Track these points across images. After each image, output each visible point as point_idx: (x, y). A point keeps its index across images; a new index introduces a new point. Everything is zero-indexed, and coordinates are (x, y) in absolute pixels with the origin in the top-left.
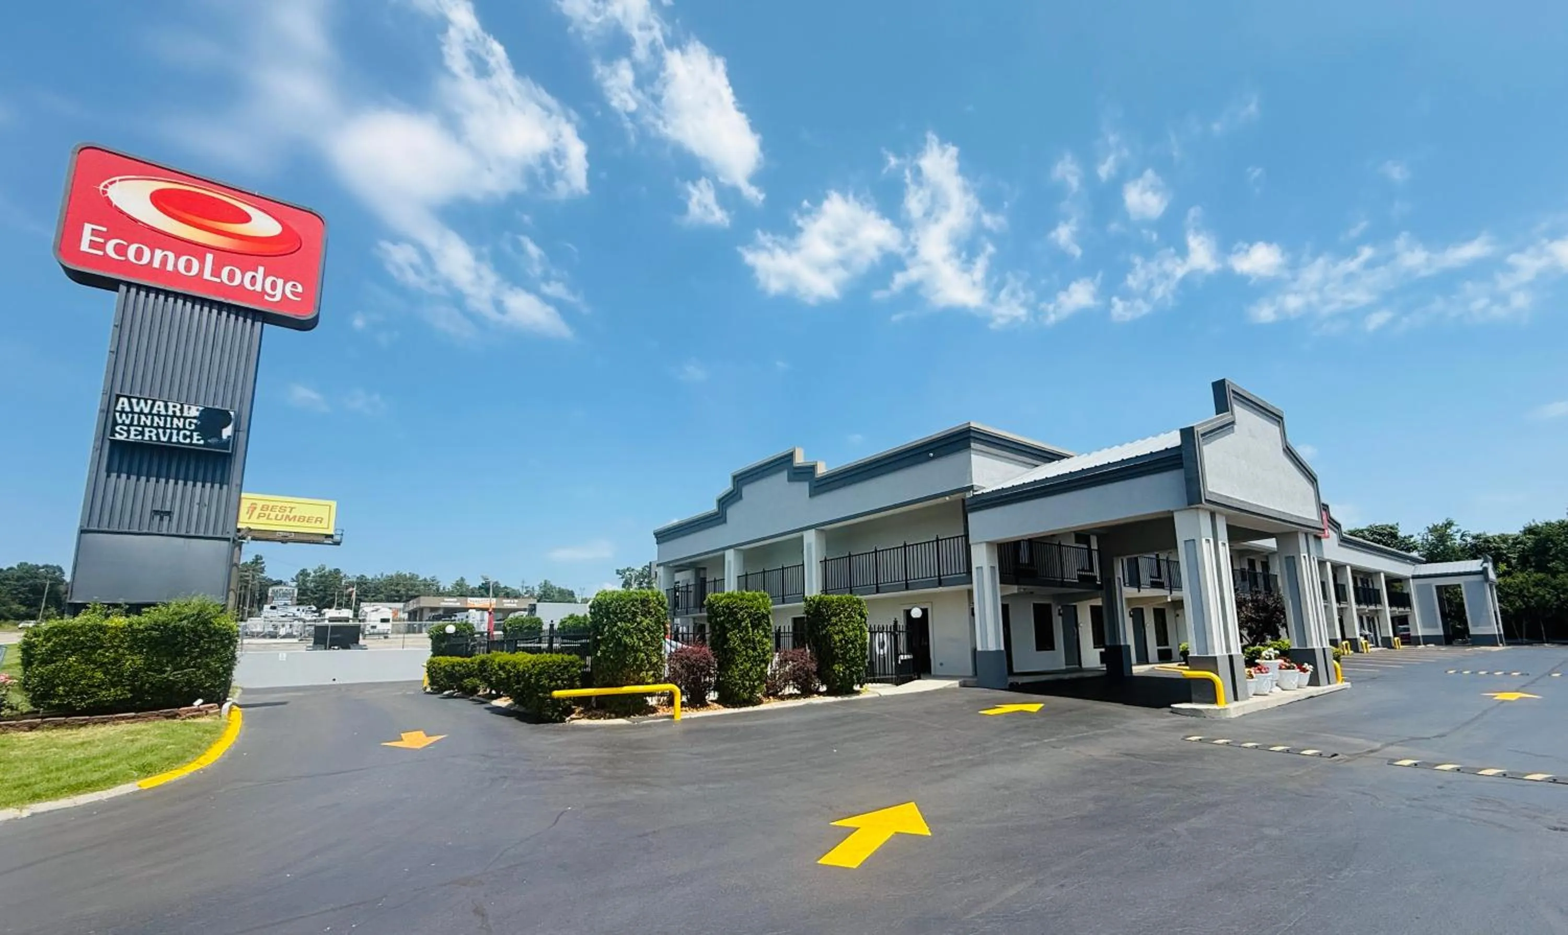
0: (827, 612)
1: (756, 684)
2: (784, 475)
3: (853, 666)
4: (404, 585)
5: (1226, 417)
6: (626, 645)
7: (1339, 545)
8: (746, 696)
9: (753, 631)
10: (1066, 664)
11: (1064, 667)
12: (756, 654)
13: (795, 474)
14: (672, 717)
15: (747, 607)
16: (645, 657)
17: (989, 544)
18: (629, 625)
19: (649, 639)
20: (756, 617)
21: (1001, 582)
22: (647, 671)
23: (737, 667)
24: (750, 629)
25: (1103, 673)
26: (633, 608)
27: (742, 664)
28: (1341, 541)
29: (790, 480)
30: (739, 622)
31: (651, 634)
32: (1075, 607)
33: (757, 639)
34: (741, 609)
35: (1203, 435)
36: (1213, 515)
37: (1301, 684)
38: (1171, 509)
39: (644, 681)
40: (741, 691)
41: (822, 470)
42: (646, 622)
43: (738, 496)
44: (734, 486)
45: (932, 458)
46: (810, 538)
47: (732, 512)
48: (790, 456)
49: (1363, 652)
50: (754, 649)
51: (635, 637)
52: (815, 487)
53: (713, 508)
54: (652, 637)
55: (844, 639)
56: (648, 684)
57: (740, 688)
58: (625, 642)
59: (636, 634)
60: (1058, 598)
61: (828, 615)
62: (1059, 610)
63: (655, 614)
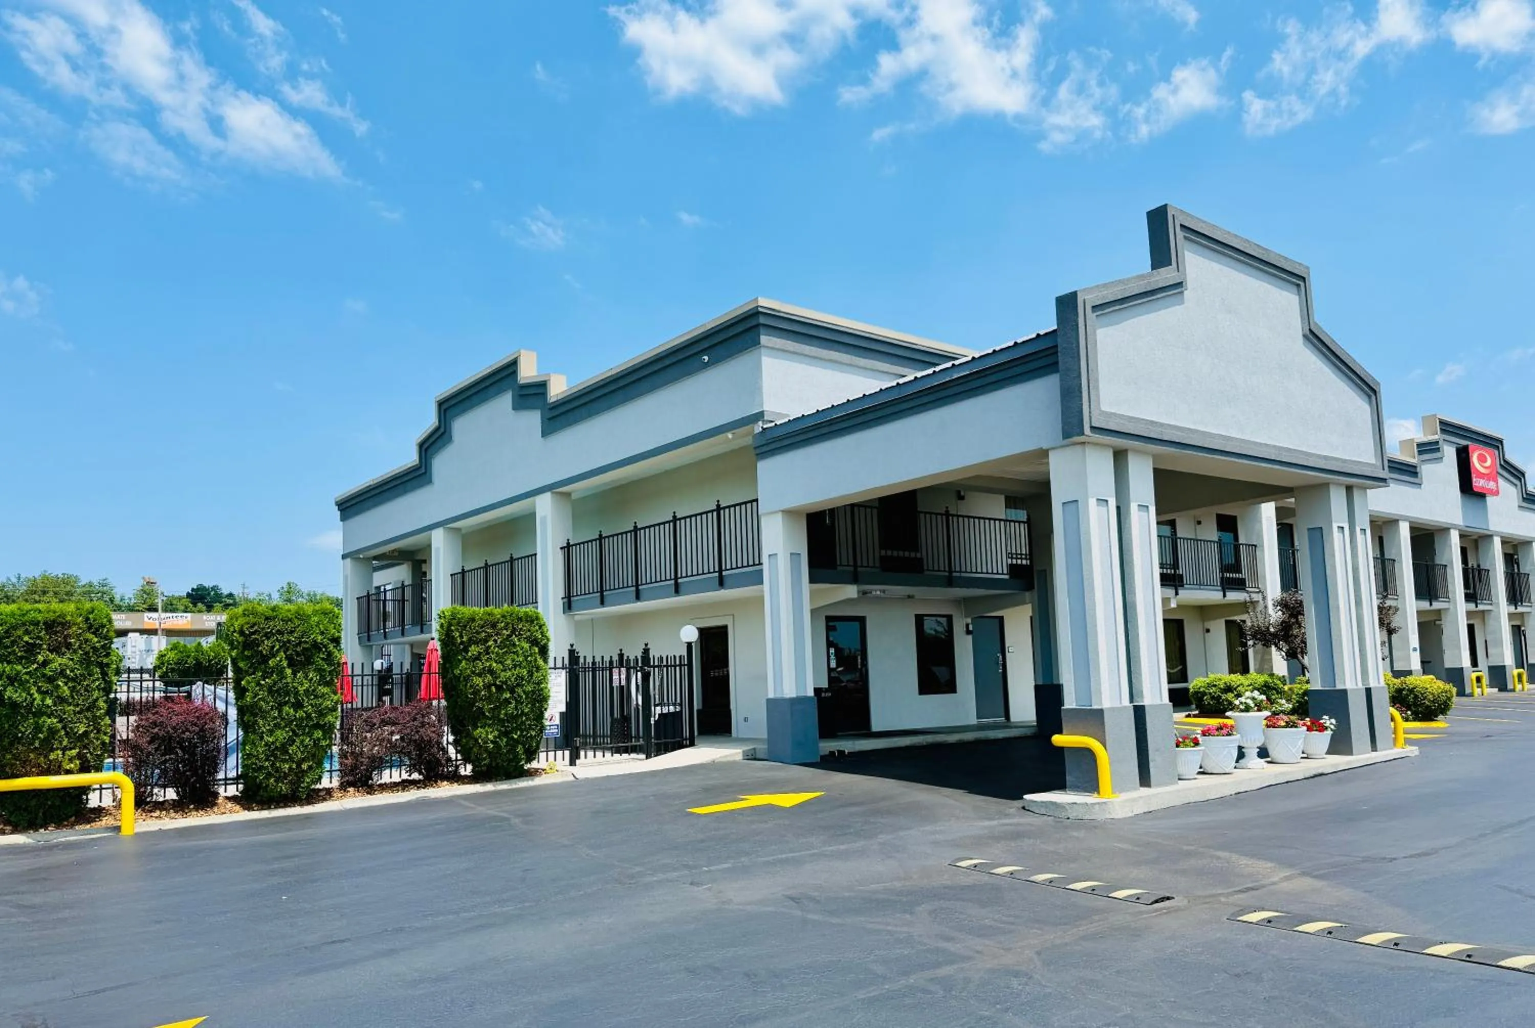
0: (461, 636)
1: (305, 766)
2: (506, 400)
3: (515, 730)
4: (55, 593)
5: (1166, 275)
6: (14, 706)
7: (1520, 507)
8: (284, 788)
9: (294, 673)
10: (978, 718)
11: (973, 720)
12: (300, 714)
13: (521, 396)
14: (118, 829)
15: (280, 632)
16: (60, 726)
17: (789, 513)
18: (19, 668)
19: (68, 692)
20: (298, 649)
21: (812, 580)
22: (64, 750)
23: (262, 738)
24: (289, 671)
25: (1029, 732)
26: (26, 638)
27: (271, 732)
28: (1524, 499)
29: (517, 407)
30: (265, 659)
31: (70, 684)
32: (1001, 619)
33: (301, 689)
34: (268, 636)
35: (1095, 308)
36: (1120, 456)
37: (1310, 751)
38: (1045, 446)
39: (60, 767)
40: (272, 780)
41: (558, 388)
42: (58, 662)
43: (446, 436)
44: (440, 421)
45: (706, 366)
46: (544, 506)
47: (441, 463)
48: (511, 367)
49: (1513, 690)
50: (298, 706)
51: (34, 690)
52: (550, 419)
53: (411, 458)
54: (72, 689)
55: (495, 685)
56: (68, 772)
57: (269, 775)
58: (10, 698)
59: (35, 683)
60: (965, 603)
61: (462, 643)
62: (967, 625)
63: (80, 647)
